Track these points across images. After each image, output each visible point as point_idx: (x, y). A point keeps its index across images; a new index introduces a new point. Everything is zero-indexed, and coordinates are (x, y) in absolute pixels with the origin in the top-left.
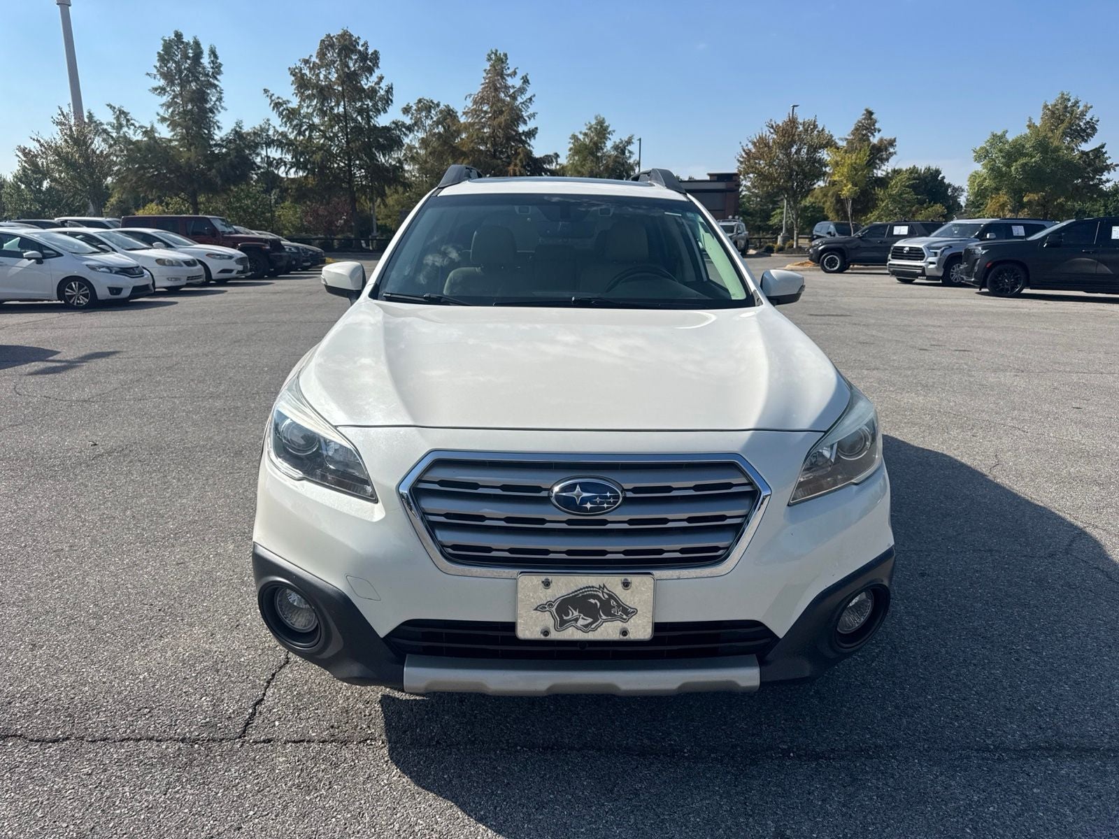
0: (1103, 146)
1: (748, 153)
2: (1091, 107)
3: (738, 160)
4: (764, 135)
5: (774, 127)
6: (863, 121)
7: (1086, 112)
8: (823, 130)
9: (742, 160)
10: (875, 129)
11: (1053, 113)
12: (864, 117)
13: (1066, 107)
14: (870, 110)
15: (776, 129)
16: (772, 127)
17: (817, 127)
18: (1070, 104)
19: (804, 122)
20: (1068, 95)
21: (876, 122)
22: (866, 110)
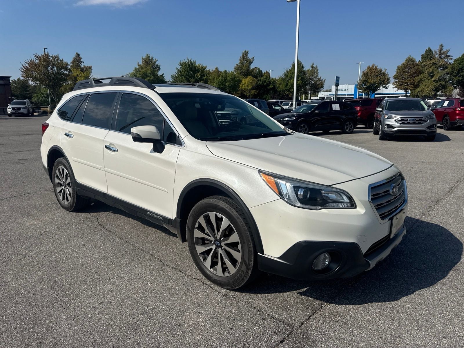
0: (163, 74)
1: (26, 68)
2: (157, 60)
3: (21, 71)
4: (33, 60)
5: (38, 57)
6: (76, 58)
7: (156, 62)
8: (62, 60)
9: (23, 71)
10: (81, 62)
11: (146, 61)
12: (76, 56)
13: (149, 59)
14: (78, 53)
15: (39, 58)
16: (37, 57)
17: (59, 59)
18: (150, 58)
19: (53, 56)
20: (149, 55)
21: (82, 58)
22: (77, 53)
